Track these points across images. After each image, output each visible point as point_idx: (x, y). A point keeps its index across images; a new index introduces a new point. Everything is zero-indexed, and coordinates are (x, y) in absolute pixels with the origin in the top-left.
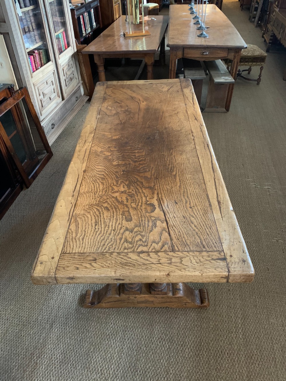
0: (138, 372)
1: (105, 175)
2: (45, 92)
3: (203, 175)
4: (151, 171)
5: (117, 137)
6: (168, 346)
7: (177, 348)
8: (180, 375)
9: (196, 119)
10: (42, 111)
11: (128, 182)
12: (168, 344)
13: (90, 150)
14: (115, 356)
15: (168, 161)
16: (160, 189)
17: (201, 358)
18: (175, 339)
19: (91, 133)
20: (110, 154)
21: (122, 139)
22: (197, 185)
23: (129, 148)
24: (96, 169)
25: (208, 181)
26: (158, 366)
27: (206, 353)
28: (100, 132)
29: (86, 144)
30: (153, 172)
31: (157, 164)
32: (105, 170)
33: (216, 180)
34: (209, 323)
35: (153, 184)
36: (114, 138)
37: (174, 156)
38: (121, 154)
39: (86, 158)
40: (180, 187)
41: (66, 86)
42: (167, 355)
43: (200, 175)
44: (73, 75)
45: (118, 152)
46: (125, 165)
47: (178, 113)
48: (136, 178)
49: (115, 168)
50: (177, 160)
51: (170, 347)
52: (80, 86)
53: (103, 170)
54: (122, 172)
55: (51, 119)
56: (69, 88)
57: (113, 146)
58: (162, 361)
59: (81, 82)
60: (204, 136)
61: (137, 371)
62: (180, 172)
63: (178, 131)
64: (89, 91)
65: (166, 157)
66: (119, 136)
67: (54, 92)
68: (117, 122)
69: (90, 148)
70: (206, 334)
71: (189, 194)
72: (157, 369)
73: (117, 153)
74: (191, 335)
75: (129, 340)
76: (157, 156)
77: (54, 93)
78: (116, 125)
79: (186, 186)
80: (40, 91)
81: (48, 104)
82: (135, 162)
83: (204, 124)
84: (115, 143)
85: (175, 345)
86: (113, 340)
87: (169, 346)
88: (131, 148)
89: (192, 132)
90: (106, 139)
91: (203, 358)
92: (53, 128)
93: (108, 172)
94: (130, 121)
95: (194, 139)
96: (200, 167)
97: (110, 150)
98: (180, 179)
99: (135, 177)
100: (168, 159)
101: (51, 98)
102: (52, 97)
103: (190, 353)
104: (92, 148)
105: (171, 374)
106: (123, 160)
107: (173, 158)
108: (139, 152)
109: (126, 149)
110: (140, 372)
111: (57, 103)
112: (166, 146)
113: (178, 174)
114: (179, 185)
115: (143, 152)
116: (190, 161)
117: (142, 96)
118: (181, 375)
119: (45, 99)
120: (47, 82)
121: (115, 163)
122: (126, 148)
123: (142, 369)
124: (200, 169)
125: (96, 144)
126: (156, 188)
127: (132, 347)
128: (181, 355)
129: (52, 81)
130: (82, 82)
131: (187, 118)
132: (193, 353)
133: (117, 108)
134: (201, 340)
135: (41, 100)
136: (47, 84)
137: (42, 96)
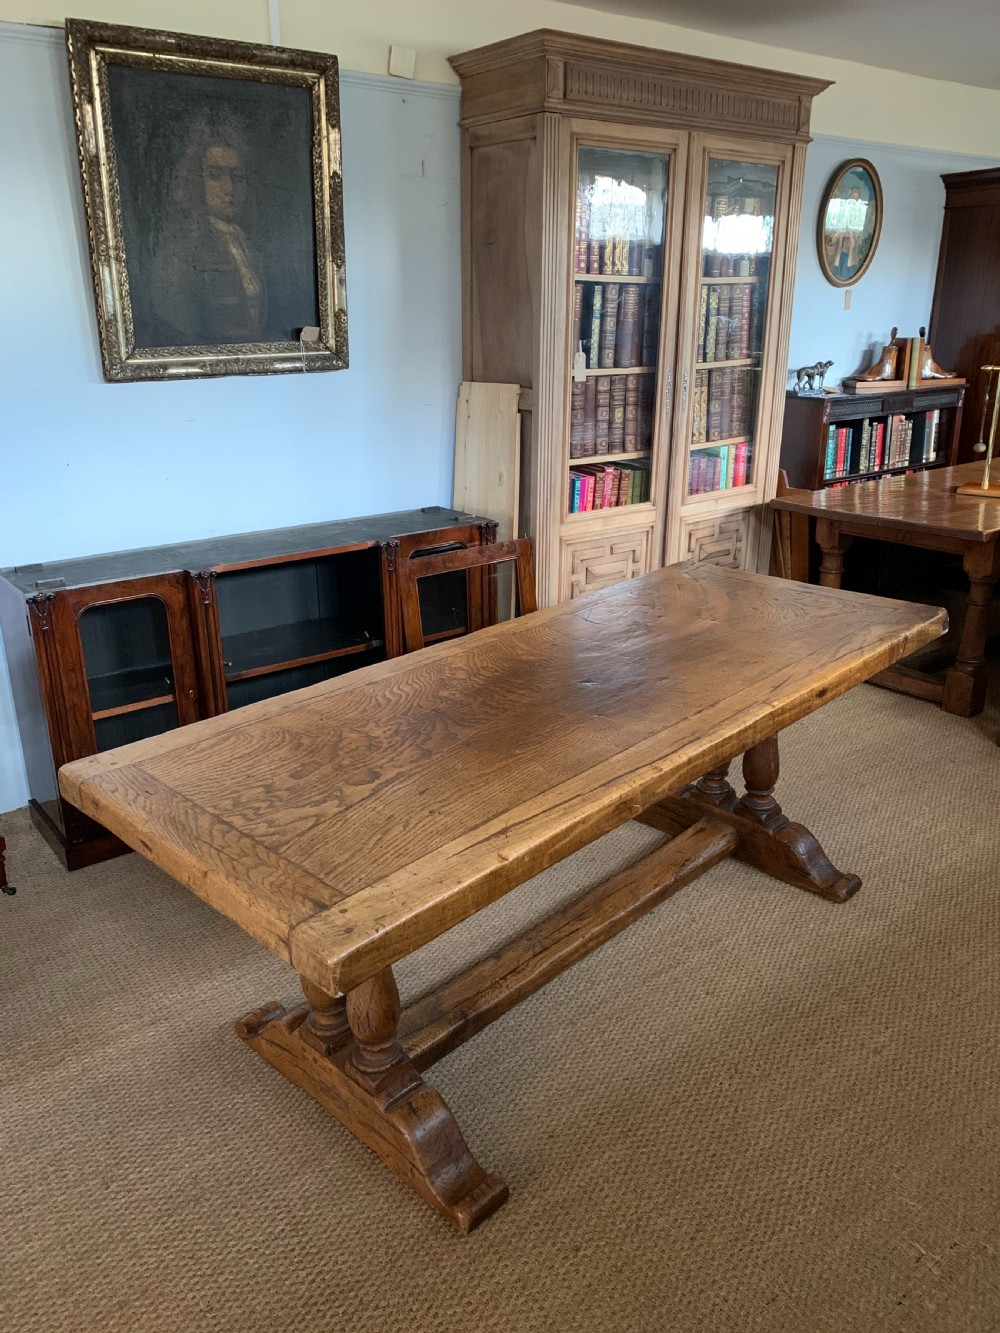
0: (171, 1220)
1: (392, 702)
2: (597, 570)
3: (567, 780)
6: (280, 1228)
7: (293, 1250)
8: (228, 1301)
9: (777, 686)
11: (410, 727)
12: (286, 1224)
13: (442, 659)
14: (173, 1156)
15: (548, 730)
17: (309, 1317)
18: (311, 1232)
19: (495, 636)
20: (463, 677)
22: (521, 788)
23: (520, 682)
24: (395, 689)
25: (558, 792)
26: (214, 1246)
27: (332, 1317)
28: (514, 640)
29: (452, 650)
31: (517, 726)
32: (408, 696)
34: (425, 1270)
35: (443, 749)
36: (526, 657)
37: (579, 728)
38: (485, 685)
39: (410, 669)
40: (483, 775)
42: (255, 1243)
43: (564, 777)
45: (485, 681)
46: (457, 702)
47: (755, 663)
48: (434, 728)
49: (429, 700)
50: (571, 735)
51: (283, 1235)
53: (404, 695)
54: (429, 711)
57: (497, 668)
58: (232, 1243)
61: (170, 1216)
62: (532, 755)
65: (559, 723)
69: (447, 657)
70: (384, 1283)
71: (477, 792)
72: (205, 1247)
73: (480, 681)
74: (352, 1253)
75: (230, 1153)
79: (497, 780)
80: (577, 561)
84: (506, 666)
85: (296, 1240)
86: (207, 1127)
87: (283, 1230)
89: (711, 706)
90: (505, 654)
91: (313, 1319)
93: (405, 700)
96: (591, 765)
97: (476, 671)
98: (511, 765)
99: (438, 727)
100: (556, 727)
103: (302, 1283)
104: (449, 659)
105: (216, 1281)
106: (468, 696)
107: (572, 729)
109: (508, 681)
110: (174, 1222)
113: (522, 756)
114: (488, 771)
117: (735, 608)
118: (228, 1305)
120: (612, 548)
121: (444, 693)
122: (512, 680)
123: (182, 1221)
125: (471, 654)
126: (437, 757)
127: (220, 1169)
128: (281, 1269)
129: (634, 551)
132: (308, 1289)
134: (359, 1285)
135: (572, 585)
136: (612, 553)
137: (581, 576)
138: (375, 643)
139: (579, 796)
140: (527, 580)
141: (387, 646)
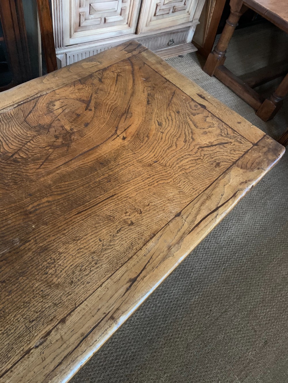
2: (97, 6)
9: (133, 281)
10: (75, 32)
41: (155, 15)
44: (185, 4)
47: (132, 224)
52: (189, 27)
55: (92, 49)
56: (160, 21)
59: (197, 22)
60: (62, 367)
63: (49, 285)
64: (205, 41)
67: (121, 15)
68: (11, 147)
77: (119, 16)
81: (97, 26)
89: (63, 321)
95: (28, 352)
101: (107, 21)
102: (110, 19)
111: (121, 33)
117: (146, 121)
119: (92, 16)
130: (199, 23)
131: (122, 261)
133: (66, 115)
135: (80, 15)
137: (86, 9)
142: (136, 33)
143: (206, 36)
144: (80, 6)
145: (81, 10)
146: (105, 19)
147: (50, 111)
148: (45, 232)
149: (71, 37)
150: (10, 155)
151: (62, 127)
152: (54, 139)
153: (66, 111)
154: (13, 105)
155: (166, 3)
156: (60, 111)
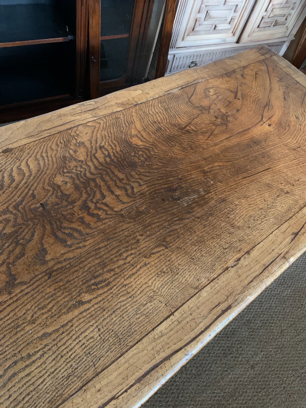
1: (14, 185)
2: (213, 13)
3: (114, 362)
4: (69, 251)
5: (140, 143)
9: (296, 234)
10: (188, 35)
11: (13, 229)
13: (74, 127)
15: (121, 262)
16: (17, 300)
19: (122, 104)
20: (82, 158)
21: (141, 153)
22: (70, 371)
23: (121, 176)
24: (23, 163)
25: (98, 387)
28: (133, 114)
29: (87, 114)
30: (71, 255)
31: (99, 248)
32: (30, 176)
33: (114, 402)
35: (26, 278)
36: (136, 141)
37: (145, 265)
38: (94, 174)
39: (45, 134)
40: (46, 335)
41: (258, 27)
43: (112, 355)
44: (286, 19)
45: (96, 168)
46: (65, 197)
47: (288, 193)
48: (33, 235)
49: (44, 188)
50: (136, 275)
52: (284, 42)
53: (27, 174)
54: (38, 205)
56: (261, 33)
57: (111, 151)
59: (292, 38)
60: (254, 283)
62: (96, 306)
63: (233, 226)
65: (133, 251)
66: (145, 144)
67: (230, 23)
68: (183, 120)
69: (79, 125)
71: (27, 371)
73: (92, 168)
76: (126, 233)
77: (228, 25)
78: (172, 125)
79: (54, 348)
80: (203, 6)
81: (208, 32)
82: (85, 207)
83: (292, 260)
84: (118, 149)
88: (121, 180)
89: (248, 253)
90: (122, 132)
92: (190, 67)
93: (26, 183)
94: (201, 137)
95: (227, 269)
96: (138, 338)
97: (94, 152)
98: (74, 321)
99: (36, 234)
100: (129, 259)
101: (217, 28)
102: (220, 27)
104: (80, 128)
106: (77, 188)
107: (138, 267)
108: (118, 198)
109: (113, 173)
111: (224, 40)
112: (169, 232)
113: (86, 306)
114: (50, 330)
115: (123, 203)
116: (149, 305)
117: (285, 114)
119: (206, 22)
120: (225, 1)
121: (59, 180)
122: (117, 173)
124: (131, 344)
125: (97, 126)
126: (18, 291)
129: (237, 5)
130: (294, 38)
131: (285, 219)
133: (220, 100)
135: (196, 20)
136: (224, 4)
137: (202, 15)
138: (70, 37)
139: (113, 398)
140: (171, 13)
141: (77, 42)
142: (238, 42)
143: (297, 52)
144: (199, 12)
145: (199, 16)
146: (216, 26)
147: (207, 96)
148: (221, 188)
149: (183, 40)
150: (184, 126)
151: (219, 110)
152: (214, 119)
153: (220, 98)
154: (178, 88)
155: (270, 16)
156: (215, 97)
